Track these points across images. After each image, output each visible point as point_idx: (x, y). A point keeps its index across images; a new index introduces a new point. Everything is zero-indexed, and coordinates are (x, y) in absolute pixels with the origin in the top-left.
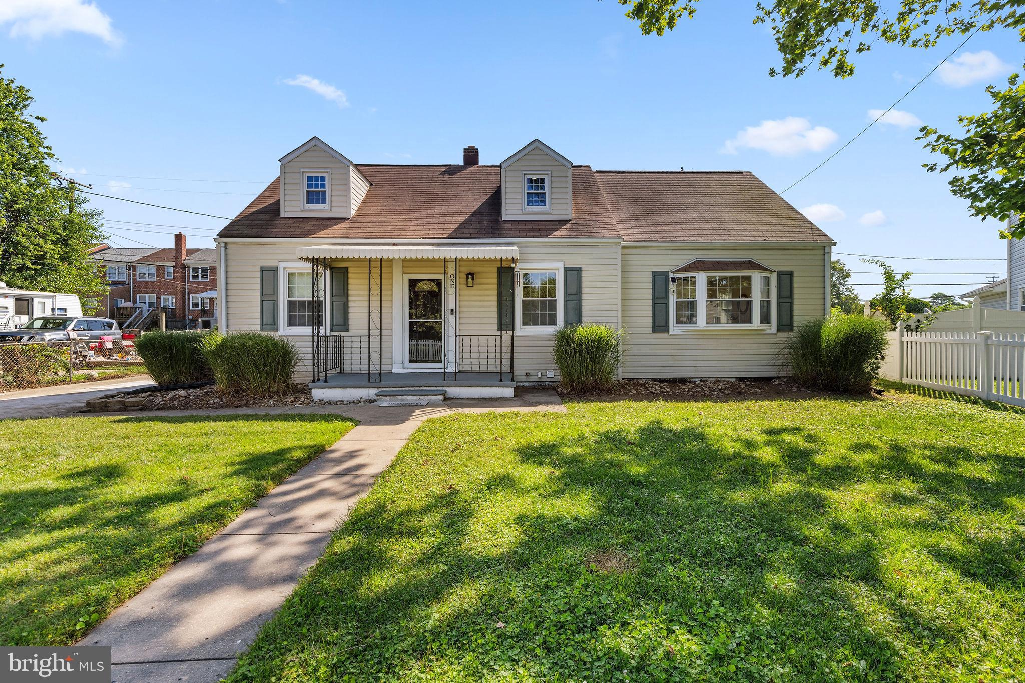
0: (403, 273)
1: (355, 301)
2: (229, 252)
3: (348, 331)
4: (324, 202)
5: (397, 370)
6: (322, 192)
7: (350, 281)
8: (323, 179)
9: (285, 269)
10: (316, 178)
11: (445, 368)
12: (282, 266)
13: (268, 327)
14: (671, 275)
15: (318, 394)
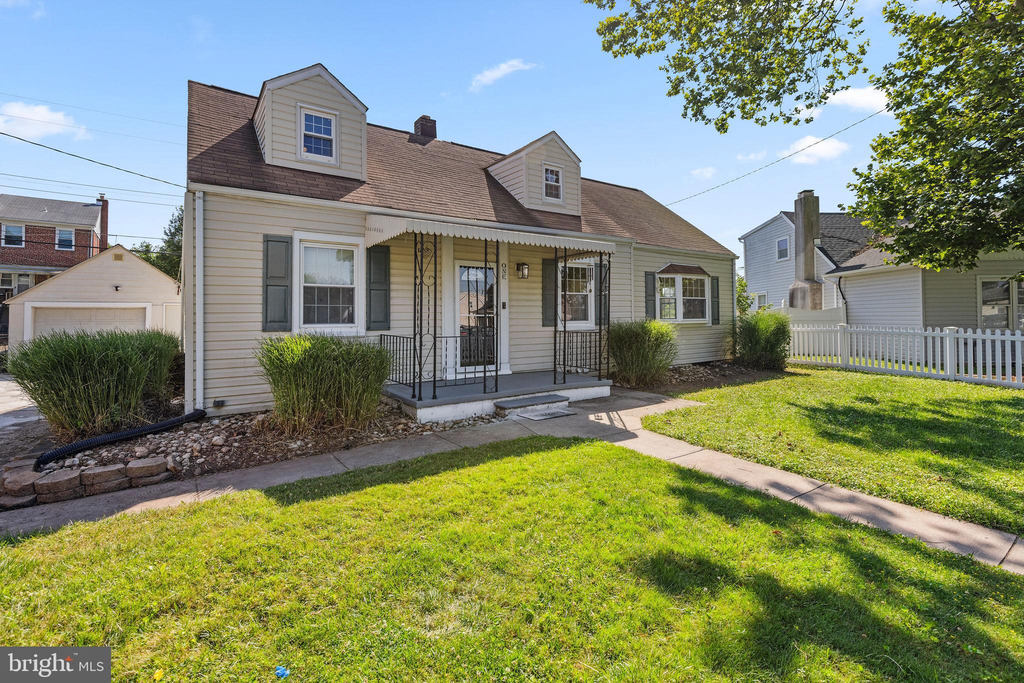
0: (455, 258)
1: (398, 290)
2: (210, 206)
3: (389, 329)
4: (330, 154)
5: (450, 376)
6: (325, 140)
7: (393, 264)
8: (328, 122)
9: (301, 241)
10: (318, 119)
11: (496, 371)
12: (297, 236)
13: (276, 325)
14: (657, 276)
15: (425, 415)
